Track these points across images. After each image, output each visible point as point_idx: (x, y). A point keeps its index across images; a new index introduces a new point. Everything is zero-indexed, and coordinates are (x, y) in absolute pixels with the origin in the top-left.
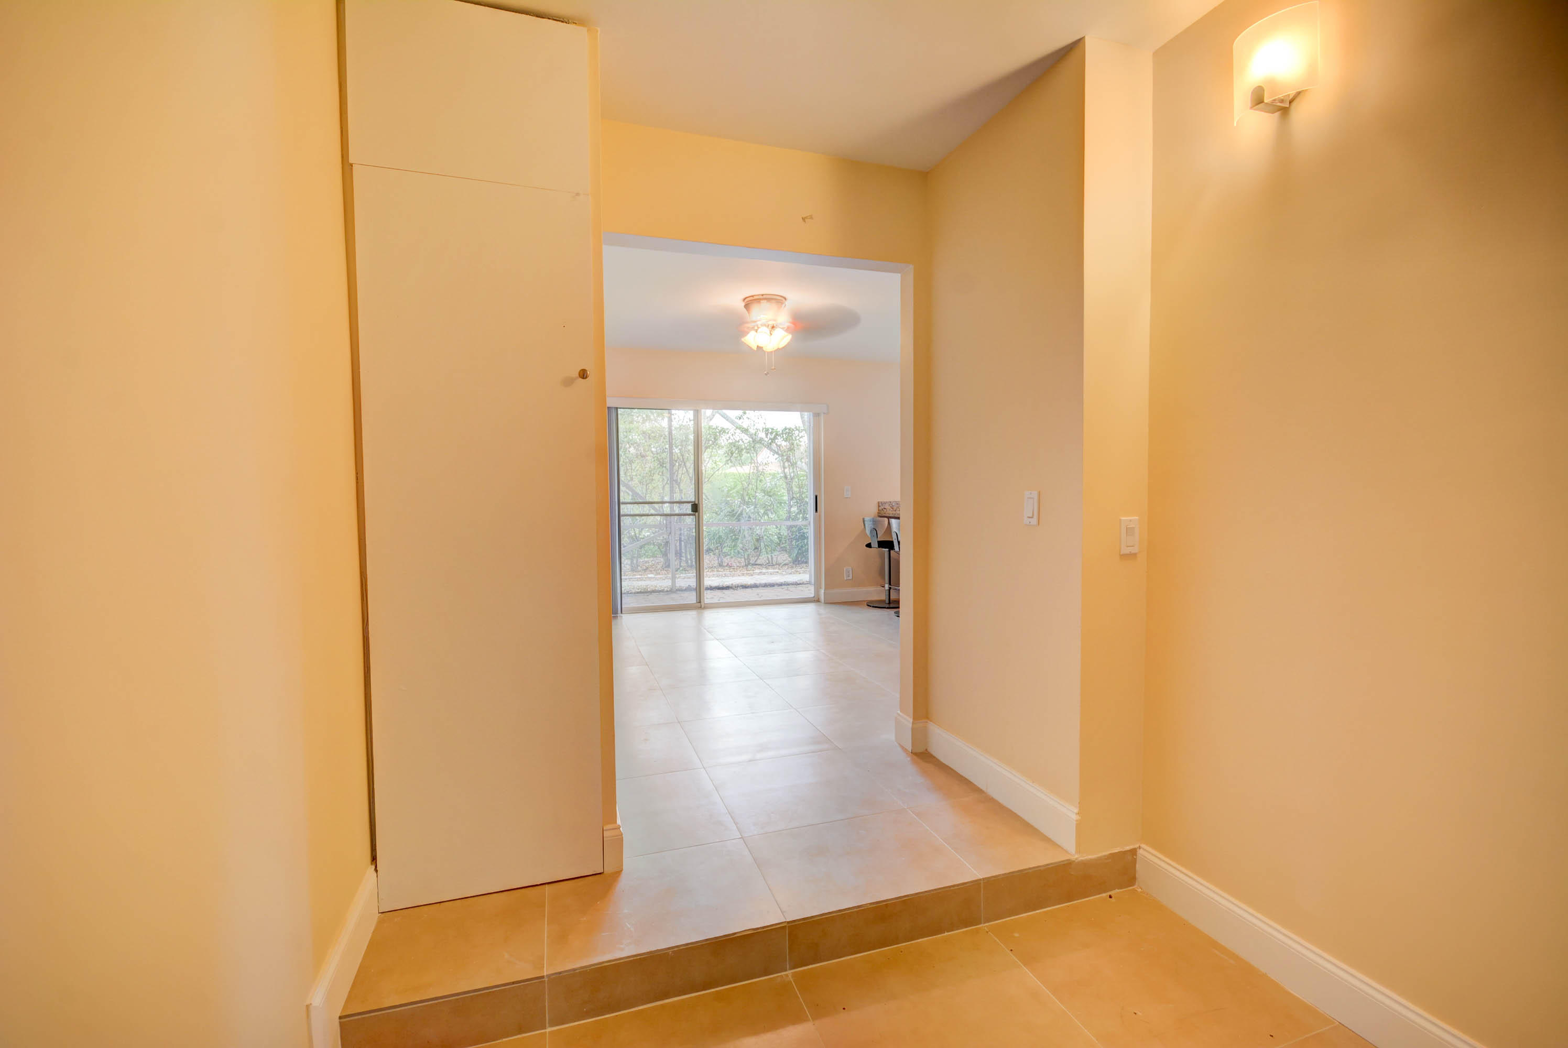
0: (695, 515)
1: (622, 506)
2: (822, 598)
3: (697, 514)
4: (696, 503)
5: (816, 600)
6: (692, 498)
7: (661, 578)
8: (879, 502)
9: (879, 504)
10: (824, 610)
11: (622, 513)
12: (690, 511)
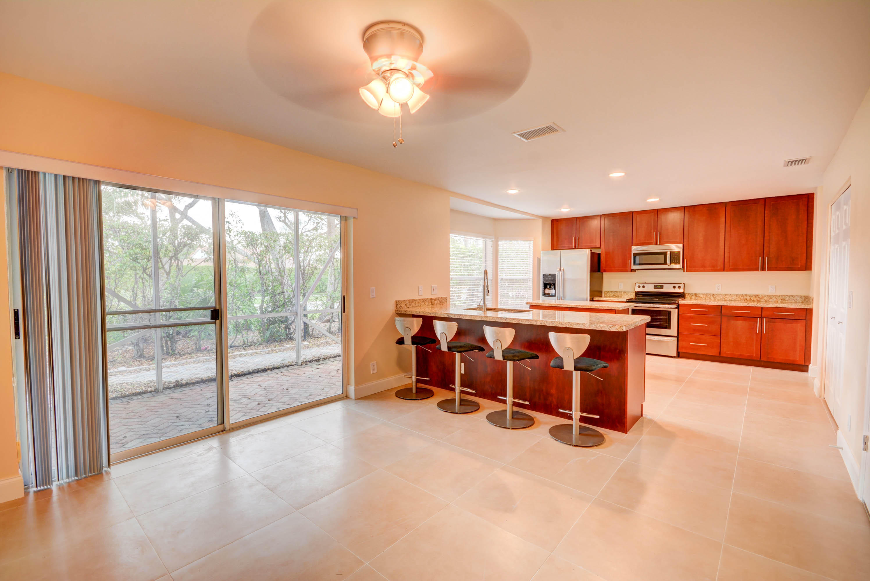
0: (215, 323)
1: (108, 318)
2: (352, 394)
3: (218, 321)
4: (217, 308)
5: (344, 397)
6: (212, 303)
7: (135, 371)
8: (396, 301)
9: (397, 303)
10: (353, 406)
11: (108, 326)
12: (208, 319)
